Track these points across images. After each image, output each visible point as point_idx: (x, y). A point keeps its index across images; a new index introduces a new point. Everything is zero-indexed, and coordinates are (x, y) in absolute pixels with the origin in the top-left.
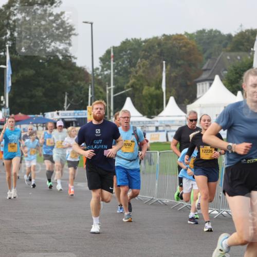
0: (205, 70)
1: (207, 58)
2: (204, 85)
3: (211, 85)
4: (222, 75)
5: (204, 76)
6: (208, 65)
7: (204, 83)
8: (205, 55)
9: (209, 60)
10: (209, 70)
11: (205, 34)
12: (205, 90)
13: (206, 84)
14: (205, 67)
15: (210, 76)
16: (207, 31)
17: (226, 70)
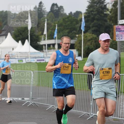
0: (4, 30)
1: (5, 24)
2: (3, 38)
3: (6, 37)
4: (12, 33)
5: (3, 33)
6: (5, 28)
7: (3, 36)
8: (4, 23)
9: (5, 26)
10: (5, 30)
11: (3, 13)
12: (3, 40)
13: (4, 37)
14: (3, 29)
15: (6, 33)
16: (4, 11)
17: (13, 30)
